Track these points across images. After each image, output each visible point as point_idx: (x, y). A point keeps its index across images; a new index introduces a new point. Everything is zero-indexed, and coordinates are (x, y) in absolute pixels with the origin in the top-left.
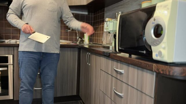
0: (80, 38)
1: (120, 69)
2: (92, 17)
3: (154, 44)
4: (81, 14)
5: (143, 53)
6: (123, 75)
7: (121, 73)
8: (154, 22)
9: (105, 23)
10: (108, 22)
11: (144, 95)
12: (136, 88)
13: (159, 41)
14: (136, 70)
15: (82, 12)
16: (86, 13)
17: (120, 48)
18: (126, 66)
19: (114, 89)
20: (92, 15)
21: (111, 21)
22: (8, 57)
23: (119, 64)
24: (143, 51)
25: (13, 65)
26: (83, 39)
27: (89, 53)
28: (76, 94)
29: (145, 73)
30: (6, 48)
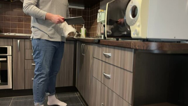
0: (77, 32)
1: (109, 53)
2: (88, 12)
3: (132, 24)
4: (78, 9)
5: (125, 34)
6: (111, 57)
7: (109, 57)
8: (131, 4)
9: (98, 14)
10: (100, 13)
11: (126, 71)
12: (120, 67)
13: (135, 20)
14: (120, 51)
15: (79, 6)
16: (83, 8)
17: (108, 34)
18: (112, 49)
19: (104, 72)
20: (88, 10)
21: (103, 12)
22: (7, 48)
23: (107, 49)
24: (125, 32)
25: (12, 55)
26: (80, 33)
27: (84, 44)
28: (72, 86)
29: (126, 52)
30: (6, 40)
